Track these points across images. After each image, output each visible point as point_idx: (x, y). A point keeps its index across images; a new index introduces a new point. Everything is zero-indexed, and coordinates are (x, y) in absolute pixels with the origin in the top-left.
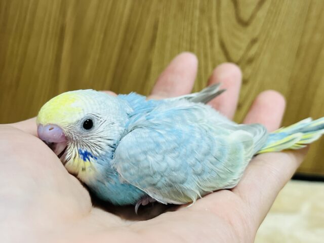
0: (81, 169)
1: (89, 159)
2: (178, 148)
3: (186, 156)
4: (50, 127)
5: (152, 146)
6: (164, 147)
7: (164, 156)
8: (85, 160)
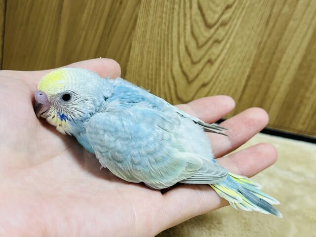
0: (58, 125)
1: (65, 120)
2: (130, 140)
3: (133, 147)
4: (41, 93)
5: (113, 130)
6: (120, 134)
7: (116, 140)
8: (62, 120)
